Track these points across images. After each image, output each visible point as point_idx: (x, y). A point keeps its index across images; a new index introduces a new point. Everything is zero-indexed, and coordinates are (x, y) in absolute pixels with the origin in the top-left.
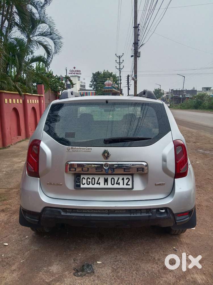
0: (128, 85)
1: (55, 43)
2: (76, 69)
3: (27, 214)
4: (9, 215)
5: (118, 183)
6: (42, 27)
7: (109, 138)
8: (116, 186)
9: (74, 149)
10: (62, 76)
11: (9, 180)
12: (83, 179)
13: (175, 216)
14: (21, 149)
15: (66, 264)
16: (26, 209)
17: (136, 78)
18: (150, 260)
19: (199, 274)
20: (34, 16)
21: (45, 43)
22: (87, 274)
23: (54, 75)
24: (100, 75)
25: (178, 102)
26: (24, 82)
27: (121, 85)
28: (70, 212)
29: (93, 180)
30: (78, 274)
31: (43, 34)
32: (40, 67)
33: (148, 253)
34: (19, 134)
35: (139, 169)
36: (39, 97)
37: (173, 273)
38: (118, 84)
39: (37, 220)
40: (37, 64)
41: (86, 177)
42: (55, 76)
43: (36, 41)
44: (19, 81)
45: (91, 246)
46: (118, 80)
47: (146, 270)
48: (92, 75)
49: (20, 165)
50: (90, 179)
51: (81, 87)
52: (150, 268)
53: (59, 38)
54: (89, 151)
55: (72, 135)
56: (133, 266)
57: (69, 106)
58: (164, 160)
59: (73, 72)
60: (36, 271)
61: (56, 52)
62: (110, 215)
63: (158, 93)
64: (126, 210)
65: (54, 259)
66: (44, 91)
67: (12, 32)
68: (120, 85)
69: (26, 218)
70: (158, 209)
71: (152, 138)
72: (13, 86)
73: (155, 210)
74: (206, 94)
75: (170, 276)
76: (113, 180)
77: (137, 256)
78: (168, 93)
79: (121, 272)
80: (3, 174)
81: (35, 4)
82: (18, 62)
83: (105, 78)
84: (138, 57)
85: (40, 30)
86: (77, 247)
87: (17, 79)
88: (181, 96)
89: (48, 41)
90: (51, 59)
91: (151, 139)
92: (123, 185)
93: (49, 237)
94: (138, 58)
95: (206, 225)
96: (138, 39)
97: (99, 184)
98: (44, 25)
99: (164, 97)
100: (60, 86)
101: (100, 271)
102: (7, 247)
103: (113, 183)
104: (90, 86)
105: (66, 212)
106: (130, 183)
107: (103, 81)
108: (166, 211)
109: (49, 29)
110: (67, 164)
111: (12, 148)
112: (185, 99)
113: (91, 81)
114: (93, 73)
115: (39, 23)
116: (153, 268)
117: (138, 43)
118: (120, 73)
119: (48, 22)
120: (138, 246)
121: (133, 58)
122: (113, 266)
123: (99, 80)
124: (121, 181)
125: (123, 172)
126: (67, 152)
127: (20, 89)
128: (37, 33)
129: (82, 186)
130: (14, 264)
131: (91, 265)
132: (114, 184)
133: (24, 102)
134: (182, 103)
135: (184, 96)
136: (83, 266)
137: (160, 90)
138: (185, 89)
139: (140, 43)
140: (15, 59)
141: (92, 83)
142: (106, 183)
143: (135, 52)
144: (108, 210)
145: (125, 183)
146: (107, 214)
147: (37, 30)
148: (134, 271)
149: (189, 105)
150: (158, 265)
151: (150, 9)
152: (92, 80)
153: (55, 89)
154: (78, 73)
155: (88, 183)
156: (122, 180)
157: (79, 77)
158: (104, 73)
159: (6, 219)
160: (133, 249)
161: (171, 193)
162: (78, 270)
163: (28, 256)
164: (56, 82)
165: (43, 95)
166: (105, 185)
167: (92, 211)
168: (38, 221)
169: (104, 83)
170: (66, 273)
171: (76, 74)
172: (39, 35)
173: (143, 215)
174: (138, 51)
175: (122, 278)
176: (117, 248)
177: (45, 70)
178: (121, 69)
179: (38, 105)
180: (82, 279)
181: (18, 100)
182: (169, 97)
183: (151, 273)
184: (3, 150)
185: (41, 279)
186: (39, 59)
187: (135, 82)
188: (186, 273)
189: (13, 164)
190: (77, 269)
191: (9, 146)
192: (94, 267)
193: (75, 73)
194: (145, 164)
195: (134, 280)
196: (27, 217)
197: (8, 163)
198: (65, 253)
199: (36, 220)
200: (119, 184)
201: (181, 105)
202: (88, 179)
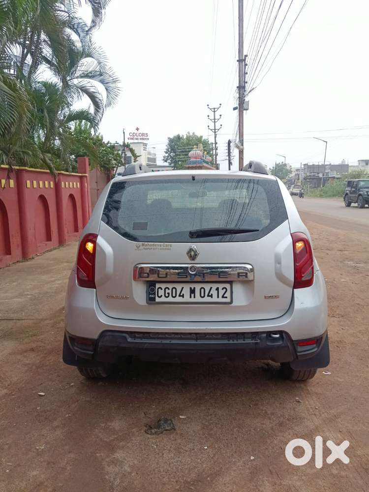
0: (229, 157)
1: (107, 89)
2: (140, 131)
3: (76, 344)
4: (42, 356)
5: (210, 294)
6: (87, 64)
7: (196, 229)
8: (207, 299)
9: (146, 246)
10: (118, 144)
11: (37, 307)
12: (160, 289)
13: (295, 345)
14: (52, 262)
15: (133, 418)
16: (75, 336)
17: (242, 145)
18: (259, 414)
19: (332, 432)
20: (74, 45)
21: (92, 90)
22: (165, 431)
23: (105, 141)
24: (182, 141)
25: (317, 186)
26: (57, 154)
27: (218, 157)
28: (141, 338)
29: (174, 290)
30: (151, 431)
31: (87, 75)
32: (81, 128)
33: (256, 405)
34: (49, 238)
35: (241, 274)
36: (81, 177)
37: (293, 431)
38: (211, 156)
39: (92, 351)
40: (76, 124)
41: (163, 286)
42: (106, 143)
43: (77, 87)
44: (49, 152)
45: (169, 396)
46: (213, 150)
47: (253, 426)
48: (167, 142)
49: (53, 286)
50: (169, 289)
51: (148, 161)
52: (259, 425)
53: (115, 81)
54: (168, 249)
55: (144, 226)
56: (233, 422)
57: (138, 185)
58: (278, 261)
59: (136, 137)
60: (89, 428)
61: (109, 104)
62: (199, 342)
63: (282, 171)
64: (222, 334)
65: (115, 412)
66: (88, 168)
67: (38, 73)
68: (216, 158)
69: (74, 351)
70: (269, 333)
71: (260, 229)
72: (42, 159)
73: (265, 335)
74: (364, 171)
75: (289, 434)
76: (202, 290)
77: (240, 409)
78: (299, 170)
79: (215, 429)
80: (27, 299)
81: (76, 27)
82: (48, 121)
83: (190, 145)
84: (245, 110)
85: (83, 68)
86: (148, 397)
87: (46, 148)
88: (321, 175)
89: (96, 86)
90: (101, 116)
91: (258, 230)
92: (218, 297)
93: (107, 384)
94: (245, 112)
95: (349, 368)
96: (245, 80)
97: (183, 296)
98: (89, 59)
99: (292, 177)
100: (115, 160)
101: (183, 427)
102: (43, 398)
103: (202, 295)
104: (164, 160)
105: (135, 338)
106: (228, 294)
107: (186, 152)
108: (282, 337)
109: (99, 67)
110: (136, 268)
111: (38, 261)
112: (329, 180)
113: (166, 150)
114: (169, 138)
115: (81, 57)
116: (263, 424)
117: (244, 87)
118: (215, 137)
119: (96, 55)
120: (242, 396)
121: (237, 111)
122: (204, 422)
123: (180, 149)
124: (214, 292)
125: (218, 278)
126: (136, 250)
127: (51, 164)
128: (78, 74)
129: (157, 300)
130: (56, 419)
131: (171, 420)
132: (204, 296)
133: (57, 186)
134: (323, 187)
135: (326, 175)
136: (160, 421)
137: (285, 165)
138: (328, 163)
139: (248, 87)
140: (43, 117)
141: (167, 155)
142: (193, 295)
143: (239, 101)
144: (196, 334)
145: (220, 295)
146: (193, 339)
147: (78, 68)
148: (234, 427)
149: (335, 191)
150: (271, 421)
151: (264, 31)
152: (168, 150)
153: (107, 164)
154: (144, 137)
155: (167, 295)
156: (216, 290)
157: (145, 145)
158: (188, 138)
159: (38, 361)
160: (234, 400)
161: (288, 310)
162: (152, 426)
163: (76, 409)
164: (107, 154)
165: (87, 175)
166: (191, 297)
167: (173, 336)
168: (92, 353)
169: (187, 155)
170: (134, 430)
171: (141, 139)
172: (82, 77)
173: (247, 341)
174: (244, 100)
175: (217, 437)
176: (210, 399)
177: (90, 134)
178: (216, 131)
179: (79, 190)
180: (157, 438)
181: (46, 183)
182: (300, 176)
183: (260, 430)
184: (23, 263)
185: (97, 438)
186: (81, 116)
187: (240, 151)
188: (313, 431)
189: (41, 285)
190: (150, 424)
191: (33, 258)
192: (175, 422)
193: (139, 137)
194: (249, 267)
195: (234, 439)
196: (76, 348)
197: (33, 283)
198: (131, 405)
199: (90, 352)
200: (211, 296)
201: (321, 191)
202: (167, 290)
